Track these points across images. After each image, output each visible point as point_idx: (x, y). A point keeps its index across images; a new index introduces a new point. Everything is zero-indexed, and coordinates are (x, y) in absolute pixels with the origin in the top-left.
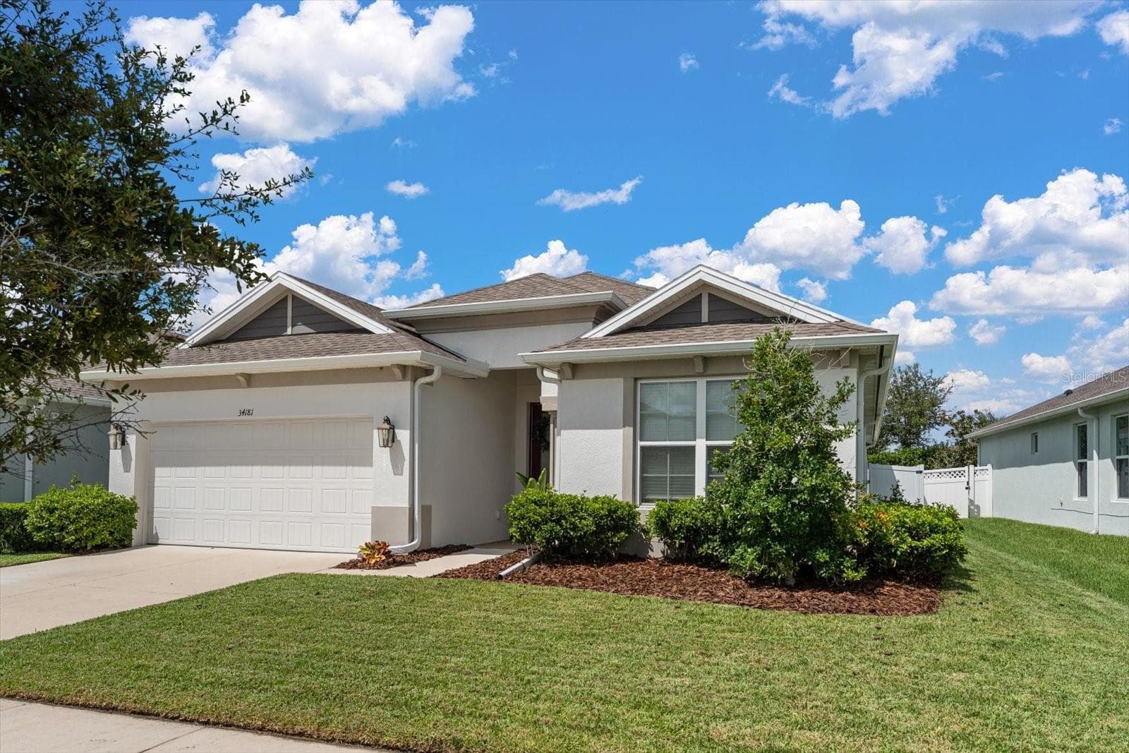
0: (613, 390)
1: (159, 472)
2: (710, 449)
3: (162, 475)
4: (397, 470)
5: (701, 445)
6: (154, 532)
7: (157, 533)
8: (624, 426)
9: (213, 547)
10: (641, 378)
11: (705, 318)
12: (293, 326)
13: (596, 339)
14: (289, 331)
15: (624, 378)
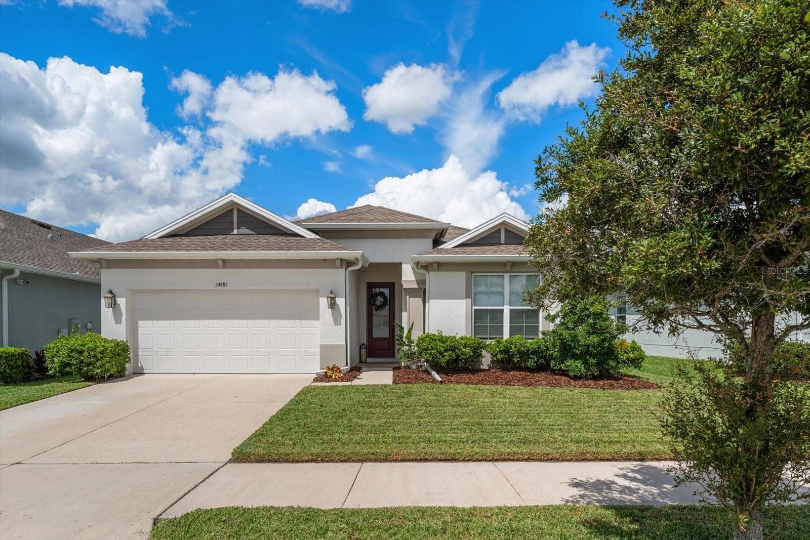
0: (460, 278)
1: (141, 323)
2: (511, 311)
3: (145, 327)
4: (337, 321)
5: (507, 309)
6: (140, 365)
7: (142, 366)
8: (466, 298)
9: (194, 374)
10: (474, 272)
11: (503, 241)
12: (238, 228)
13: (448, 249)
14: (235, 232)
15: (466, 272)
